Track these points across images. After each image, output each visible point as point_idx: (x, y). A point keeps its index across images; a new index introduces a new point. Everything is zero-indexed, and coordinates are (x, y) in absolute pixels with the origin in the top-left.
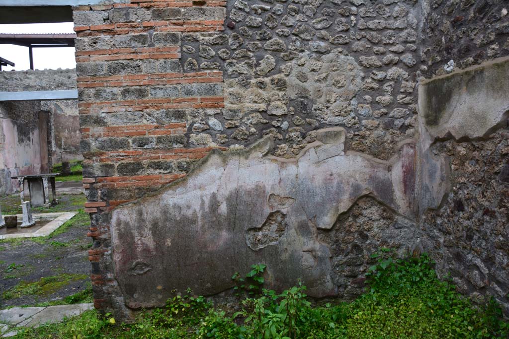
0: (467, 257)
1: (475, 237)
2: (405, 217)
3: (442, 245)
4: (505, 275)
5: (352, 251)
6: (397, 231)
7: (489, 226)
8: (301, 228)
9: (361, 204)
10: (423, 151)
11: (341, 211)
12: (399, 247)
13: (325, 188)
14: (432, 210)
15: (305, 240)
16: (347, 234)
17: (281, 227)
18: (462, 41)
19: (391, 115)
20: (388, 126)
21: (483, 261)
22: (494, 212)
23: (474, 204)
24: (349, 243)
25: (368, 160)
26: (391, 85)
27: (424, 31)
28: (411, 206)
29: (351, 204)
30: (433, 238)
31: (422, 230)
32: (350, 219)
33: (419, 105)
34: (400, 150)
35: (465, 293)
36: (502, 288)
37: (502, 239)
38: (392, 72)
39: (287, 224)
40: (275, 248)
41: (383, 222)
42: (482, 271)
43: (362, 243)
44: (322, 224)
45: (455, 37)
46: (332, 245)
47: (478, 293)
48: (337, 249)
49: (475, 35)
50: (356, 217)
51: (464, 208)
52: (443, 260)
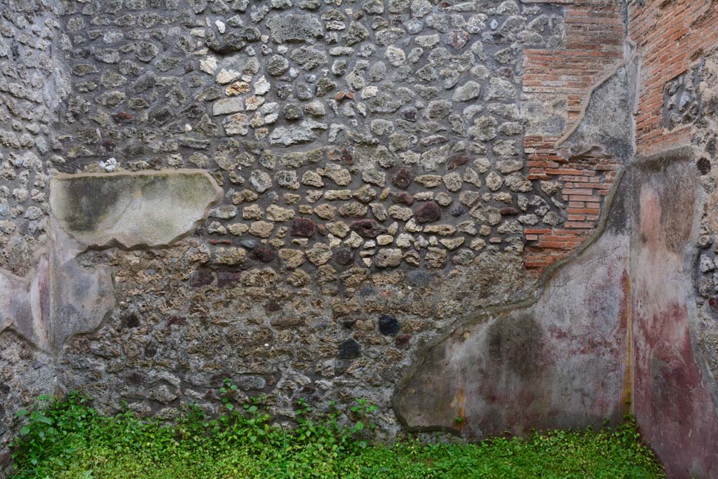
0: (148, 375)
1: (158, 350)
2: (44, 352)
3: (103, 373)
4: (202, 377)
6: (36, 373)
7: (177, 334)
10: (62, 263)
14: (82, 335)
18: (131, 141)
19: (26, 215)
20: (24, 230)
21: (173, 372)
22: (185, 319)
23: (154, 315)
25: (9, 278)
26: (27, 175)
27: (57, 112)
30: (84, 369)
31: (62, 364)
33: (52, 206)
34: (37, 263)
36: (199, 392)
37: (196, 343)
38: (29, 158)
41: (23, 362)
42: (173, 382)
43: (3, 400)
45: (120, 134)
47: (168, 408)
49: (151, 139)
51: (139, 322)
52: (108, 390)
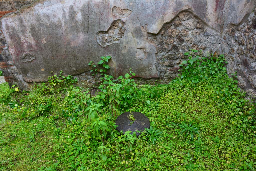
0: (251, 64)
2: (213, 28)
3: (235, 52)
5: (171, 50)
6: (205, 38)
8: (136, 32)
9: (181, 16)
11: (166, 21)
12: (205, 49)
13: (155, 3)
14: (234, 25)
15: (139, 41)
16: (169, 38)
17: (122, 31)
24: (170, 44)
28: (219, 20)
29: (173, 16)
30: (230, 45)
31: (224, 38)
32: (173, 27)
35: (243, 88)
39: (125, 29)
40: (118, 45)
41: (196, 30)
43: (179, 44)
44: (151, 30)
46: (158, 45)
47: (253, 91)
48: (161, 48)
50: (176, 26)
52: (234, 62)
